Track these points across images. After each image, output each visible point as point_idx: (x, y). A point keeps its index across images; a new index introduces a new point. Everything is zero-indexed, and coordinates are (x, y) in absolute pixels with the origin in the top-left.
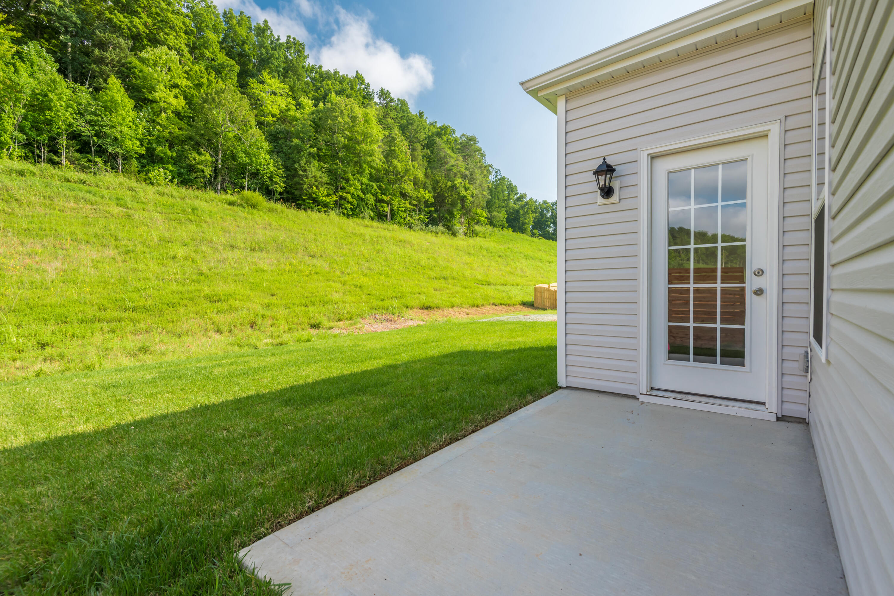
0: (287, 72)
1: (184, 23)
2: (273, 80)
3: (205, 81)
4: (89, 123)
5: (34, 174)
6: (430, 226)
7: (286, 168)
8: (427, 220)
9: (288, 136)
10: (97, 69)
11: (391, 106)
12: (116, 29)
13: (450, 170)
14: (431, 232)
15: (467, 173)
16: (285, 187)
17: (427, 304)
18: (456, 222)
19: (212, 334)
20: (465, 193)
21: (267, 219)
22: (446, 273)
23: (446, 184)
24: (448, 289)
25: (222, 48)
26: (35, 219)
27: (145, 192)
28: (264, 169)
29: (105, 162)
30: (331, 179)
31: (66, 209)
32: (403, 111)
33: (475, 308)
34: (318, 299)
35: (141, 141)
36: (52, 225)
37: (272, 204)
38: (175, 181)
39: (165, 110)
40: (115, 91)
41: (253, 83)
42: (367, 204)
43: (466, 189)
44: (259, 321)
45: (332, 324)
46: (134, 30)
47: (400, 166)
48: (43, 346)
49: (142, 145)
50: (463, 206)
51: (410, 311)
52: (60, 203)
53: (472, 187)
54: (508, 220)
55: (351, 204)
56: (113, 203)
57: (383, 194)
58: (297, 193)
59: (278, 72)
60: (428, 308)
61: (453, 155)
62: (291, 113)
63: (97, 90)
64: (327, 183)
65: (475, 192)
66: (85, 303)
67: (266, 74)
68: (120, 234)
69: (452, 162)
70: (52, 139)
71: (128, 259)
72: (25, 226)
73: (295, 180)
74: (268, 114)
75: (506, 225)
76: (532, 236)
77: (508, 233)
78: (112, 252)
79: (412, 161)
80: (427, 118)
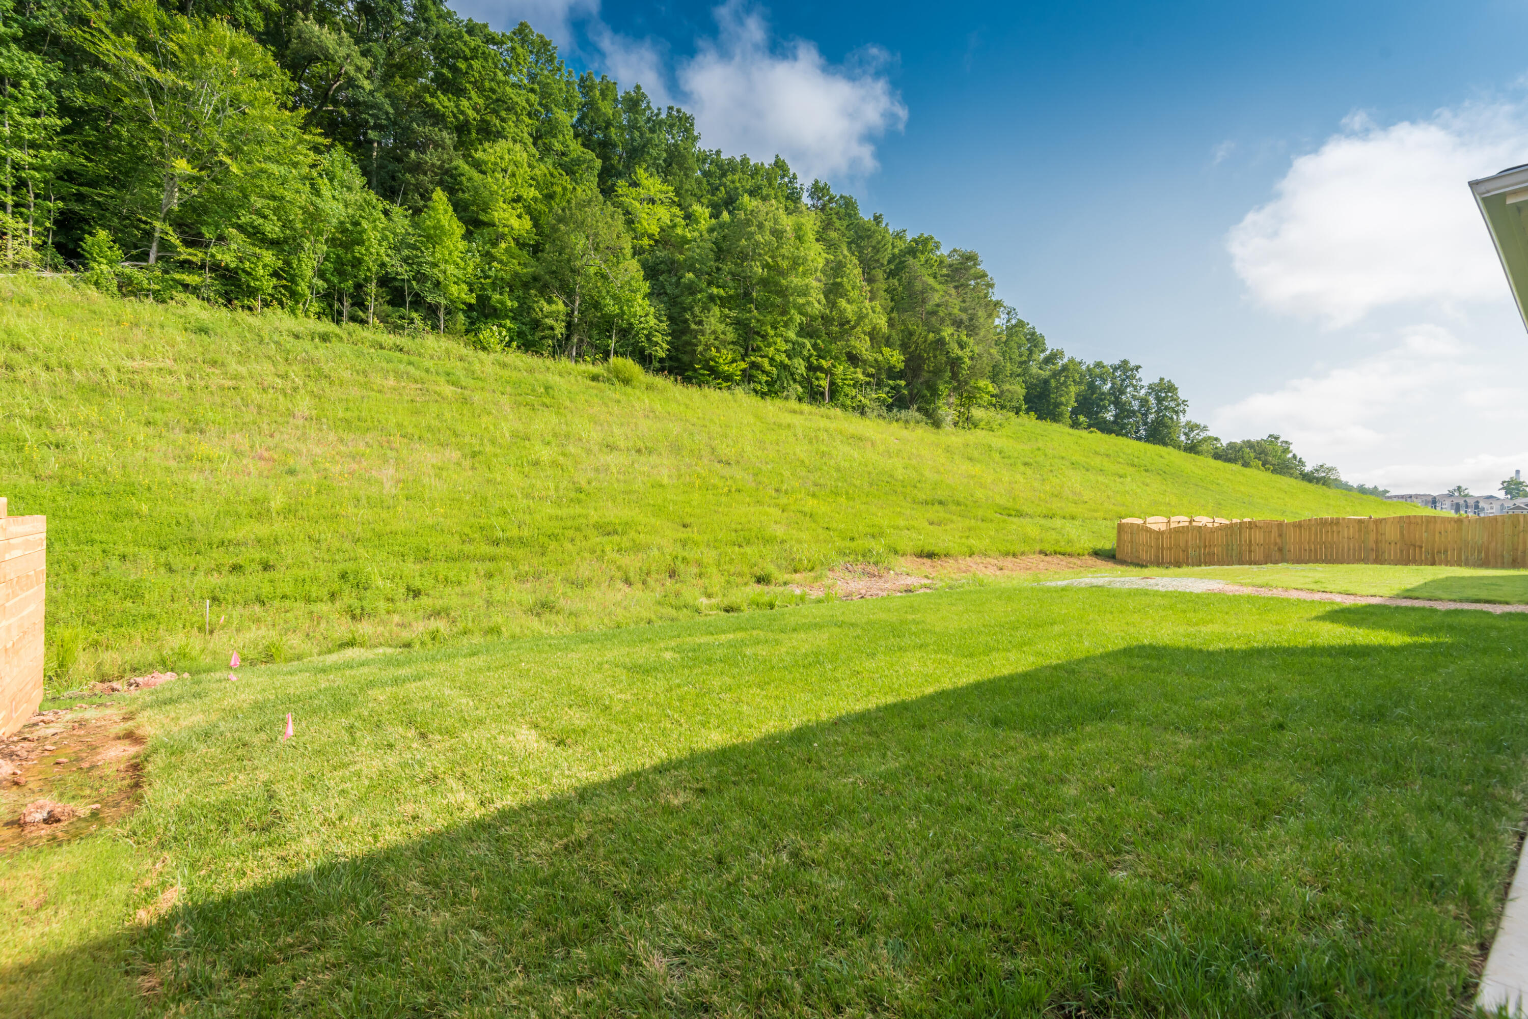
0: (670, 165)
1: (527, 101)
2: (651, 180)
3: (559, 190)
4: (405, 260)
5: (341, 339)
6: (895, 410)
7: (671, 318)
8: (890, 400)
9: (673, 267)
10: (413, 181)
11: (831, 209)
12: (437, 118)
13: (934, 313)
14: (897, 421)
15: (964, 317)
16: (668, 350)
17: (928, 548)
18: (940, 403)
19: (620, 585)
20: (960, 353)
21: (647, 401)
22: (942, 494)
23: (926, 337)
24: (952, 521)
25: (576, 136)
26: (351, 405)
27: (481, 362)
28: (641, 323)
29: (424, 319)
30: (739, 335)
31: (386, 390)
32: (850, 216)
33: (1010, 558)
34: (753, 534)
35: (470, 285)
36: (373, 413)
37: (650, 378)
38: (514, 344)
39: (502, 237)
40: (441, 211)
41: (622, 186)
42: (792, 374)
43: (962, 346)
44: (681, 567)
45: (787, 577)
46: (461, 117)
47: (850, 310)
48: (417, 594)
49: (471, 291)
50: (954, 376)
51: (902, 560)
52: (377, 380)
53: (971, 341)
54: (1027, 399)
55: (767, 374)
56: (442, 380)
57: (819, 357)
58: (686, 358)
59: (658, 167)
60: (931, 555)
61: (938, 287)
62: (679, 231)
63: (417, 211)
64: (733, 343)
65: (977, 350)
66: (443, 531)
67: (642, 171)
68: (460, 427)
69: (936, 298)
70: (359, 287)
71: (477, 465)
72: (341, 414)
73: (684, 338)
74: (643, 235)
75: (1024, 407)
76: (1072, 427)
77: (1029, 422)
78: (456, 455)
79: (871, 300)
80: (887, 225)
